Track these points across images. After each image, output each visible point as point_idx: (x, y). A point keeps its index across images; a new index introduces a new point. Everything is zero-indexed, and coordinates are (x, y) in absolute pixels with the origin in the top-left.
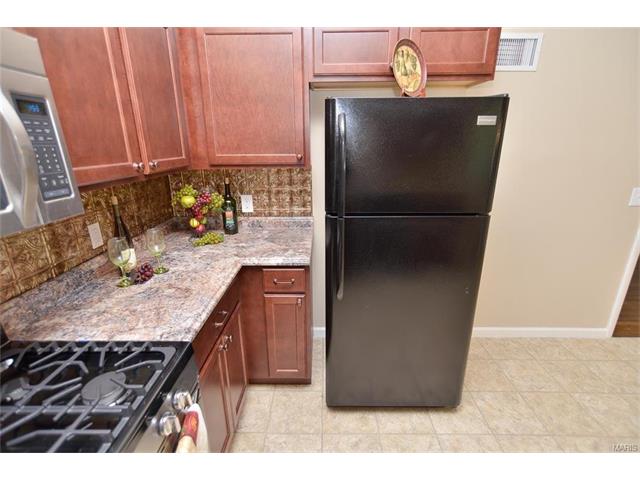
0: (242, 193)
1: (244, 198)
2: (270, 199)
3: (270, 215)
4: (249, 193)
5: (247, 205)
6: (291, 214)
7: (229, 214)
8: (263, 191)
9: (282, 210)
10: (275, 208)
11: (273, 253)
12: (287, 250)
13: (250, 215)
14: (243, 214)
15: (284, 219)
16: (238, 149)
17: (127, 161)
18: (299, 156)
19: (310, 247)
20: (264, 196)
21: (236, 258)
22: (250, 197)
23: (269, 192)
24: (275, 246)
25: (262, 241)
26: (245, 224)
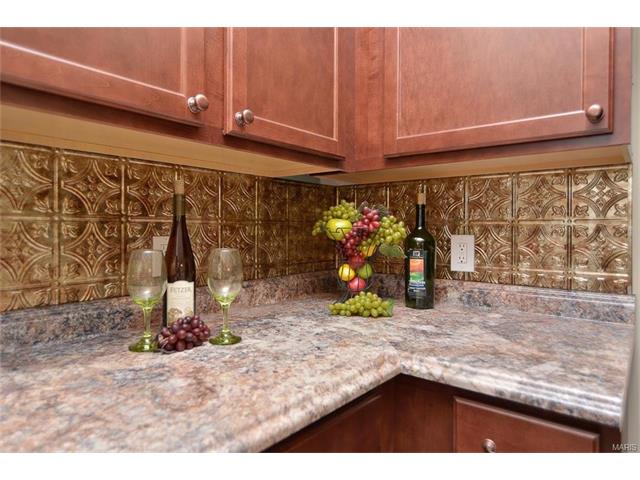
0: (454, 231)
1: (456, 241)
2: (514, 244)
3: (513, 281)
4: (469, 230)
5: (462, 255)
6: (569, 285)
7: (417, 263)
8: (499, 228)
9: (542, 272)
10: (525, 266)
11: (497, 358)
12: (538, 361)
13: (466, 277)
14: (453, 274)
15: (545, 295)
16: (440, 119)
17: (177, 88)
18: (595, 108)
19: (625, 366)
20: (501, 239)
21: (392, 351)
22: (470, 240)
23: (514, 228)
24: (504, 344)
25: (476, 330)
26: (453, 295)
